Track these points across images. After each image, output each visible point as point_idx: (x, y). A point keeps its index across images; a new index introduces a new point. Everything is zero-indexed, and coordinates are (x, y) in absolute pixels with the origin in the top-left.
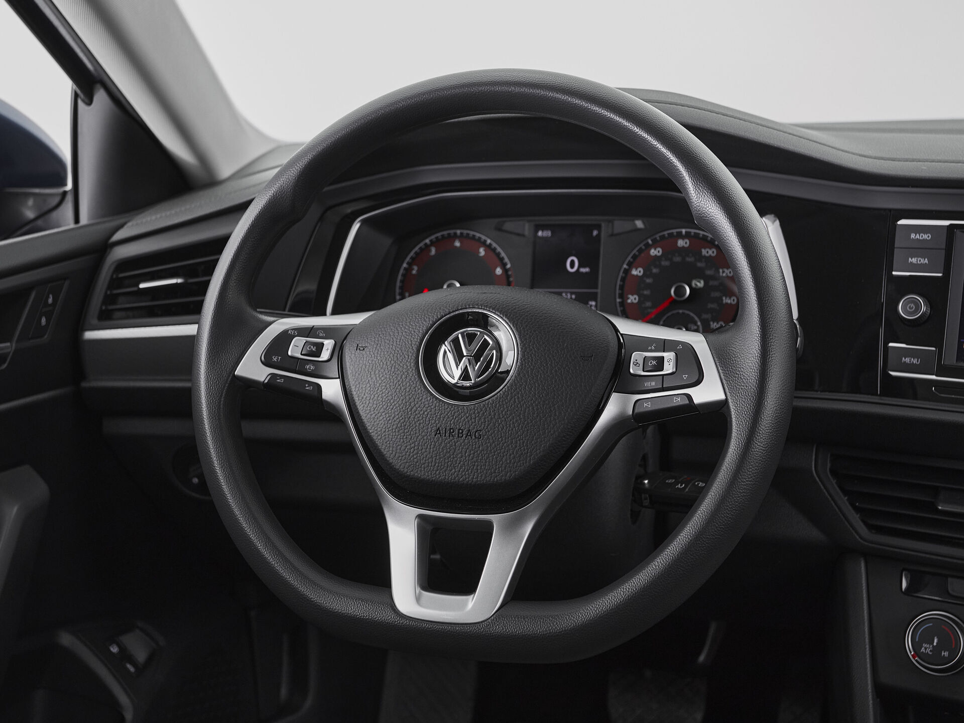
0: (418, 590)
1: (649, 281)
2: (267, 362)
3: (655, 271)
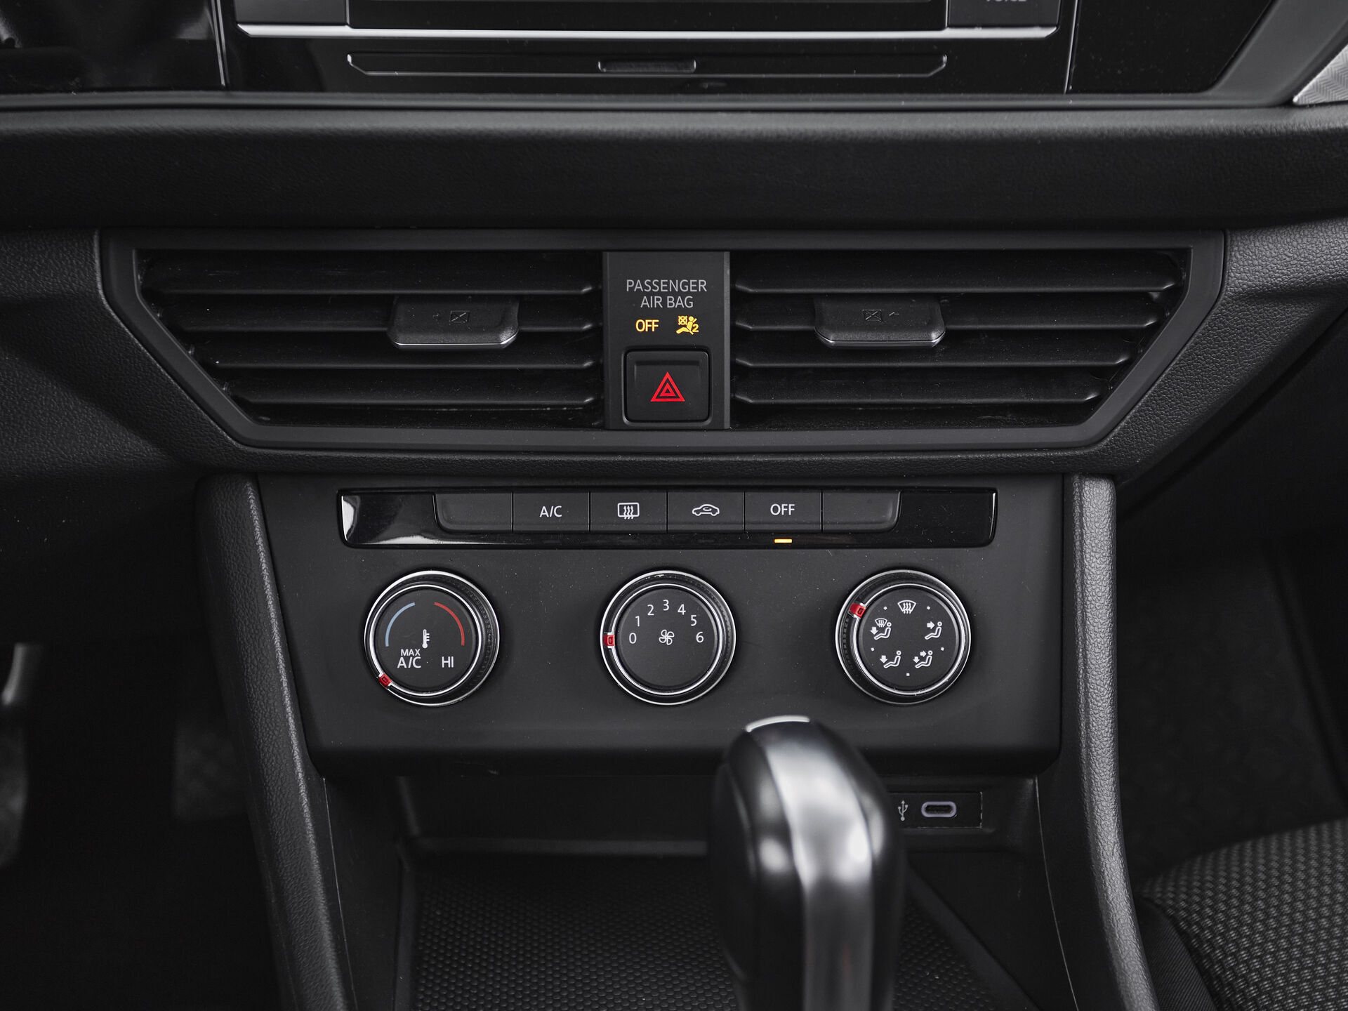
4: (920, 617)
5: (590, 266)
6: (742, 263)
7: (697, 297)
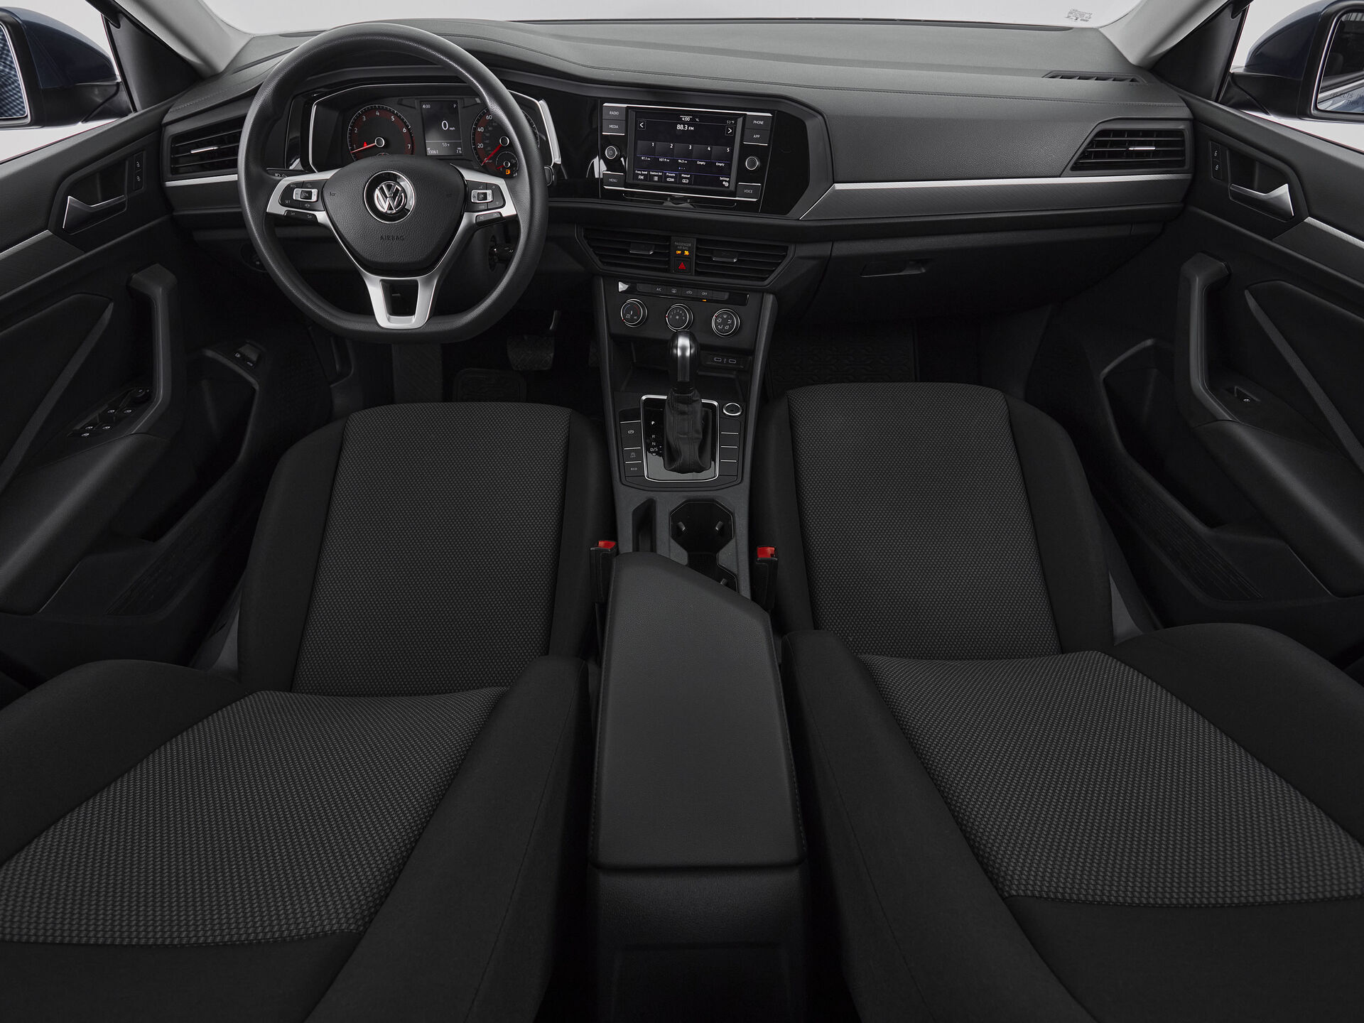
0: (388, 315)
1: (487, 135)
2: (283, 204)
3: (490, 129)
4: (727, 318)
5: (668, 239)
6: (699, 241)
7: (689, 247)
